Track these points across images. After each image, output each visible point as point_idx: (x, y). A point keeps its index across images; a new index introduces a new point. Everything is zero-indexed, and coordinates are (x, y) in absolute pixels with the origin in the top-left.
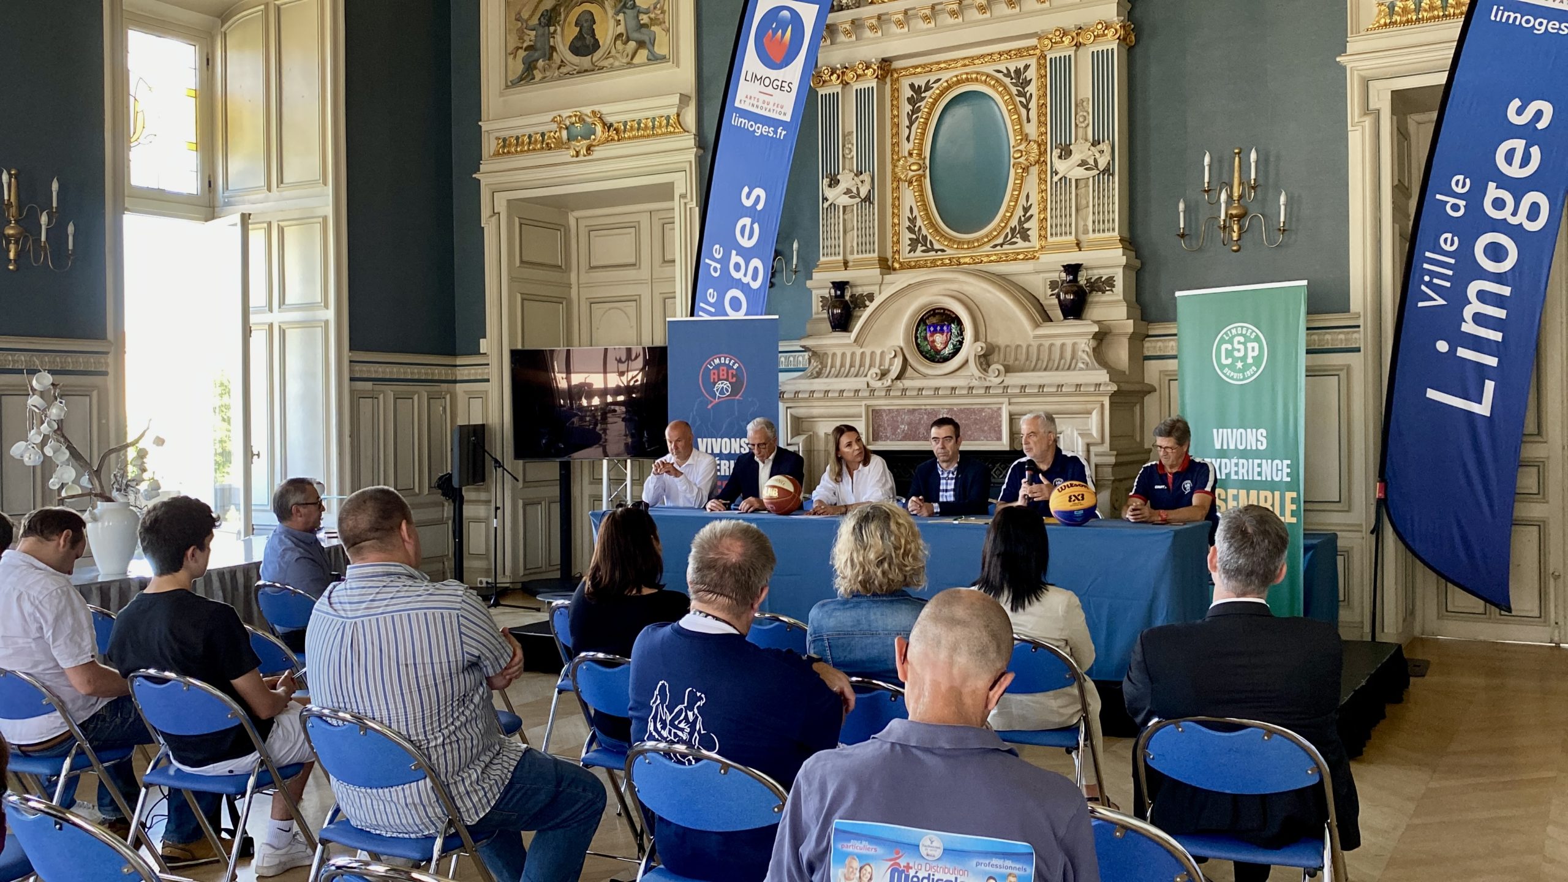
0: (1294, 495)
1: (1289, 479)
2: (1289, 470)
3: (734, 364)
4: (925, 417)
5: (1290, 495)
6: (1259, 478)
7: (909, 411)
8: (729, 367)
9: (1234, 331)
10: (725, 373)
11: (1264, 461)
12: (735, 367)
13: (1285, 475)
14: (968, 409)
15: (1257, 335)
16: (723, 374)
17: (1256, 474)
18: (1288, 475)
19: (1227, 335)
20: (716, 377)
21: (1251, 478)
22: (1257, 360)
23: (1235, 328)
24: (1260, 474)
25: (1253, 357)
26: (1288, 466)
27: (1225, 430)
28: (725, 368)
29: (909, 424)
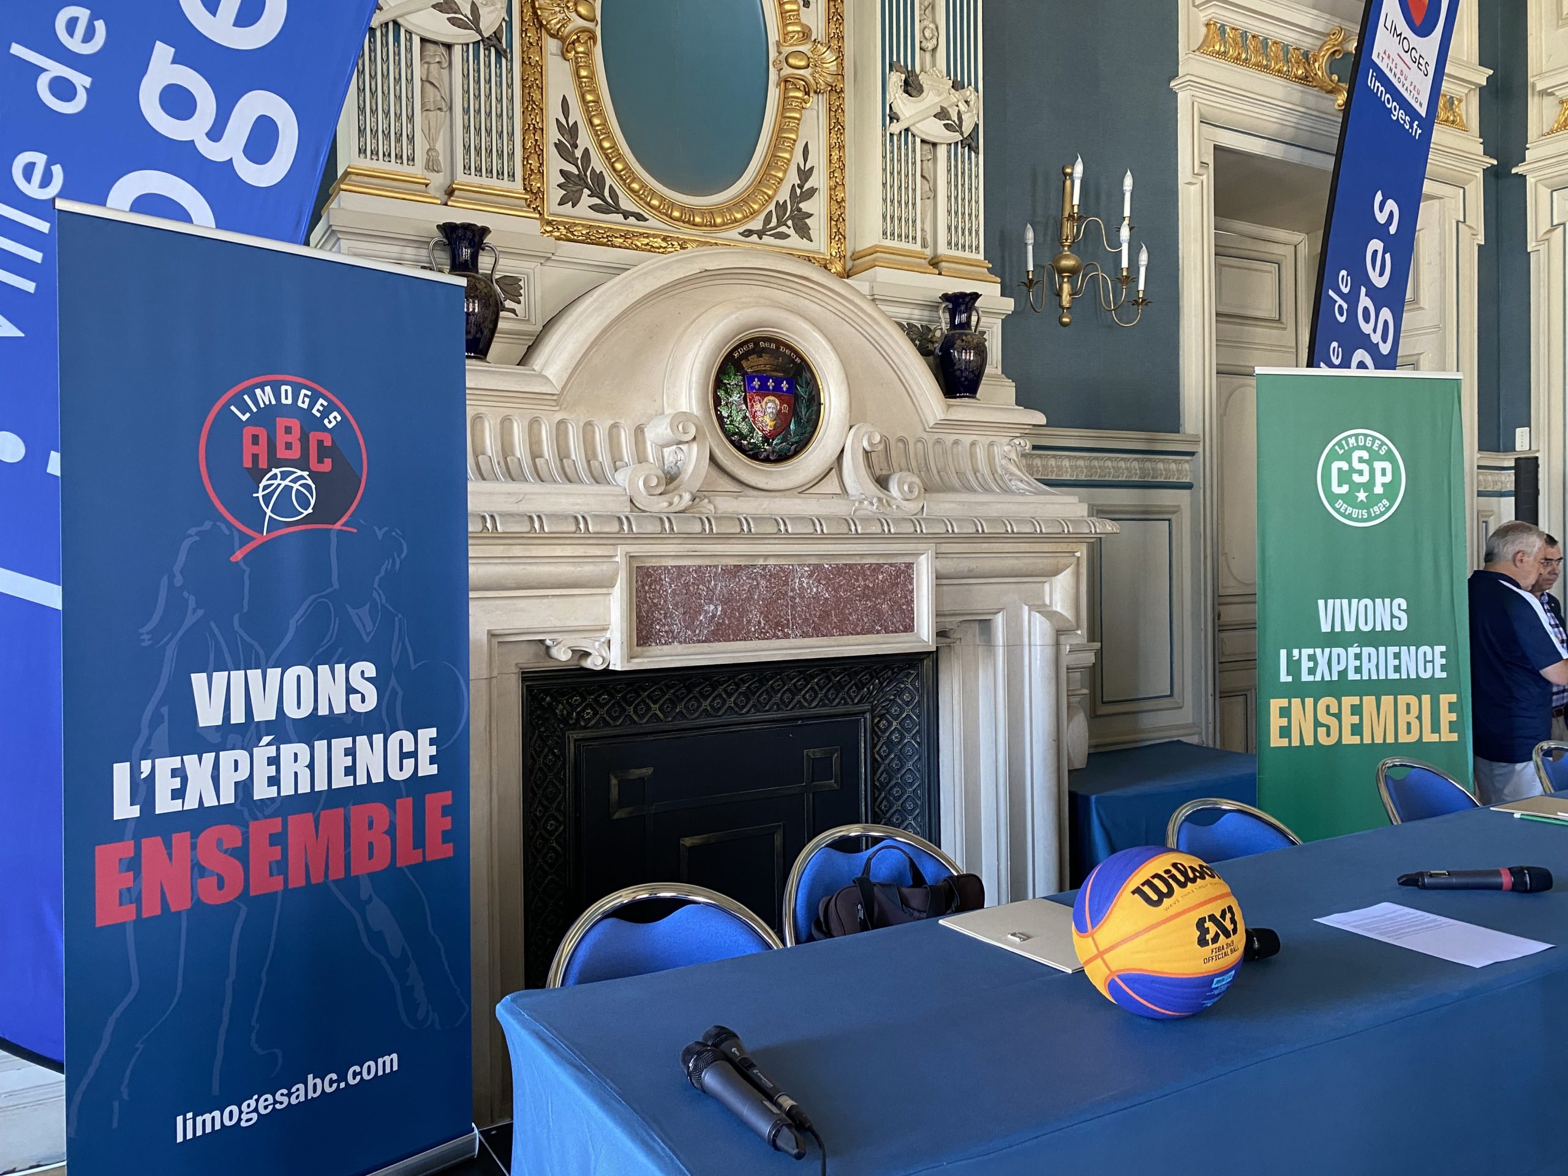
0: (1453, 698)
1: (1444, 675)
2: (1444, 661)
3: (326, 413)
4: (763, 583)
5: (1446, 699)
6: (1397, 676)
7: (726, 570)
8: (310, 423)
9: (1352, 441)
10: (295, 437)
11: (1404, 649)
12: (333, 420)
13: (1438, 668)
14: (851, 566)
15: (1389, 451)
16: (289, 441)
17: (1391, 669)
18: (1443, 668)
19: (1342, 447)
20: (262, 449)
21: (1382, 677)
22: (1391, 489)
23: (1350, 436)
24: (1397, 669)
25: (1383, 485)
26: (1443, 655)
27: (1338, 601)
28: (295, 424)
29: (726, 601)
